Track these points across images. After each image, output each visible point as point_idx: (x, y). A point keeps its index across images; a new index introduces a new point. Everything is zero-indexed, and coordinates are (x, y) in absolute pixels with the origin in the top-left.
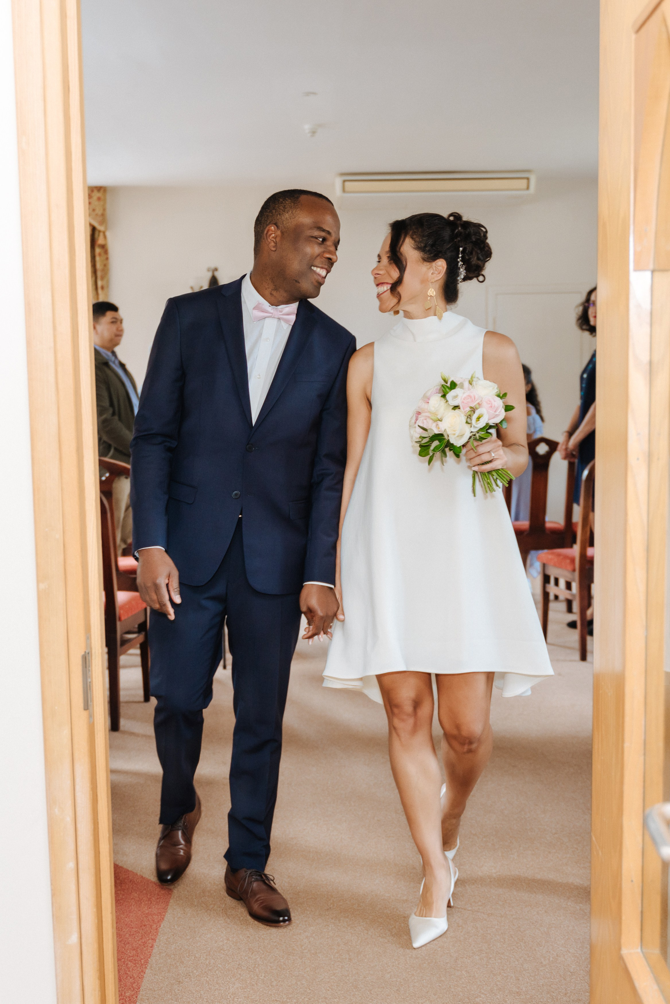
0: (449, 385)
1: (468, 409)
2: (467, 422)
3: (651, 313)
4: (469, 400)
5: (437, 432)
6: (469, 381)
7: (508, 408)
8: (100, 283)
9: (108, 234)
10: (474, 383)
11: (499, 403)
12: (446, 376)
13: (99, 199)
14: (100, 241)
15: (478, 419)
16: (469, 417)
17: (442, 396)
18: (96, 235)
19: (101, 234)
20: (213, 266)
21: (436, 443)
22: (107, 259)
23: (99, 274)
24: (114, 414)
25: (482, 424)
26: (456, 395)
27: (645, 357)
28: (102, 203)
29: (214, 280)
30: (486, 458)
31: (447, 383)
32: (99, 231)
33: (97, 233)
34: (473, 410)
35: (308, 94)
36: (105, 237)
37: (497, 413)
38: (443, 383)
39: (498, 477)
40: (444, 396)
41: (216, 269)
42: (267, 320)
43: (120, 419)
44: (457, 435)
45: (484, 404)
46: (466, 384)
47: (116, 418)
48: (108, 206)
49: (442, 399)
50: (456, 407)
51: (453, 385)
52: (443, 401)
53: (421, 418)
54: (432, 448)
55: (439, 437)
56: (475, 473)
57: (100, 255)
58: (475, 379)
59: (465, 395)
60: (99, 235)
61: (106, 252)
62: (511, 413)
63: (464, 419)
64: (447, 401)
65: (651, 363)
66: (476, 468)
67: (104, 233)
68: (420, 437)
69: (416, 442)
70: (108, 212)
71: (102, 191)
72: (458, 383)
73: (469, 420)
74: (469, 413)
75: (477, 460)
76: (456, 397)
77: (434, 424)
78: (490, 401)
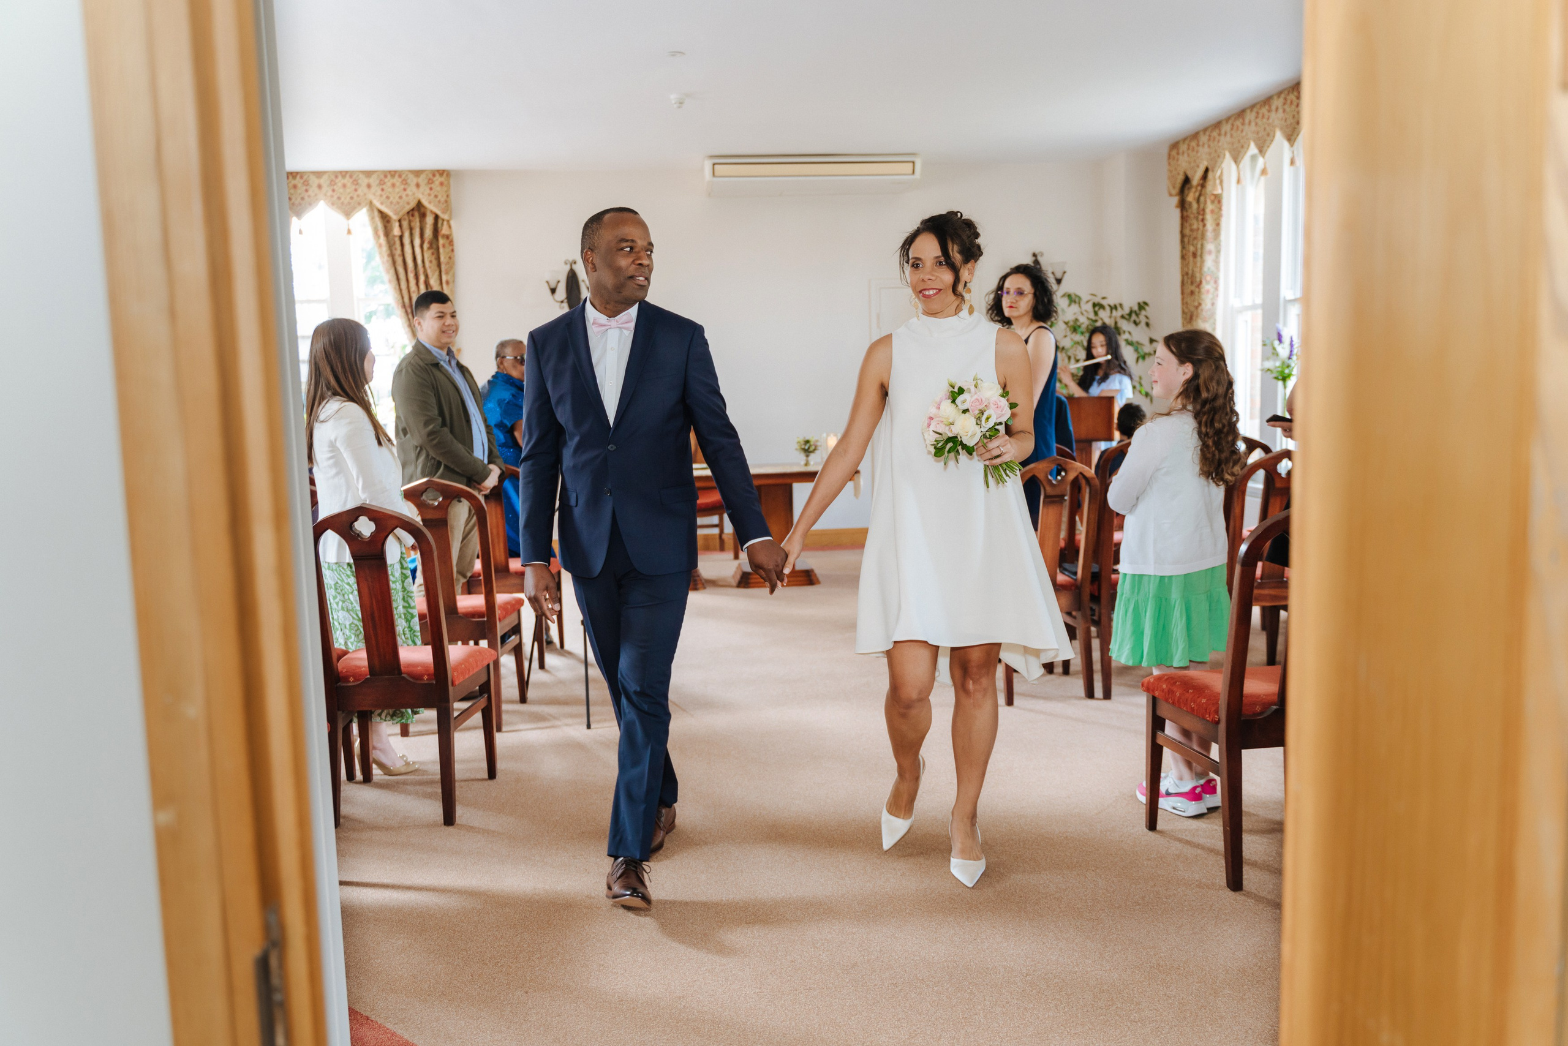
0: (956, 390)
1: (977, 412)
2: (977, 424)
4: (977, 403)
5: (950, 435)
6: (975, 385)
7: (1013, 406)
8: (444, 278)
9: (452, 223)
10: (979, 386)
11: (1004, 402)
12: (953, 381)
13: (442, 184)
14: (444, 230)
15: (988, 419)
16: (979, 418)
17: (952, 402)
18: (439, 225)
19: (445, 223)
21: (950, 445)
22: (453, 250)
23: (443, 267)
24: (444, 424)
25: (991, 424)
26: (963, 399)
28: (445, 188)
30: (996, 453)
31: (954, 388)
32: (443, 220)
33: (440, 222)
34: (982, 412)
36: (450, 227)
37: (1003, 413)
38: (952, 389)
39: (1007, 468)
40: (954, 401)
43: (452, 432)
44: (969, 436)
45: (992, 405)
46: (973, 389)
47: (446, 430)
48: (452, 192)
49: (953, 404)
50: (965, 411)
51: (961, 391)
52: (953, 406)
53: (933, 423)
54: (947, 449)
55: (953, 439)
56: (986, 467)
57: (444, 246)
58: (979, 382)
59: (973, 400)
60: (442, 224)
61: (451, 243)
62: (1015, 410)
63: (974, 421)
64: (957, 406)
66: (987, 463)
67: (448, 221)
68: (936, 441)
69: (932, 445)
70: (452, 198)
71: (445, 175)
72: (965, 388)
73: (979, 422)
74: (979, 415)
75: (987, 455)
76: (964, 402)
77: (947, 428)
78: (996, 402)
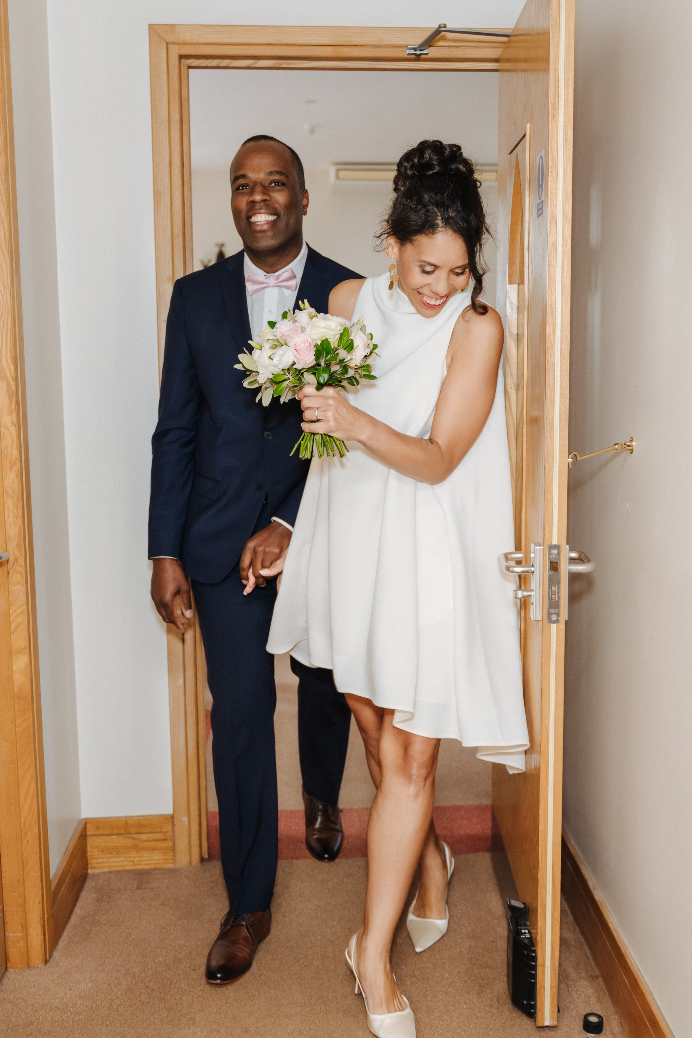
3: (518, 308)
20: (220, 241)
27: (515, 332)
29: (221, 255)
35: (309, 102)
41: (222, 245)
42: (266, 289)
65: (518, 334)
